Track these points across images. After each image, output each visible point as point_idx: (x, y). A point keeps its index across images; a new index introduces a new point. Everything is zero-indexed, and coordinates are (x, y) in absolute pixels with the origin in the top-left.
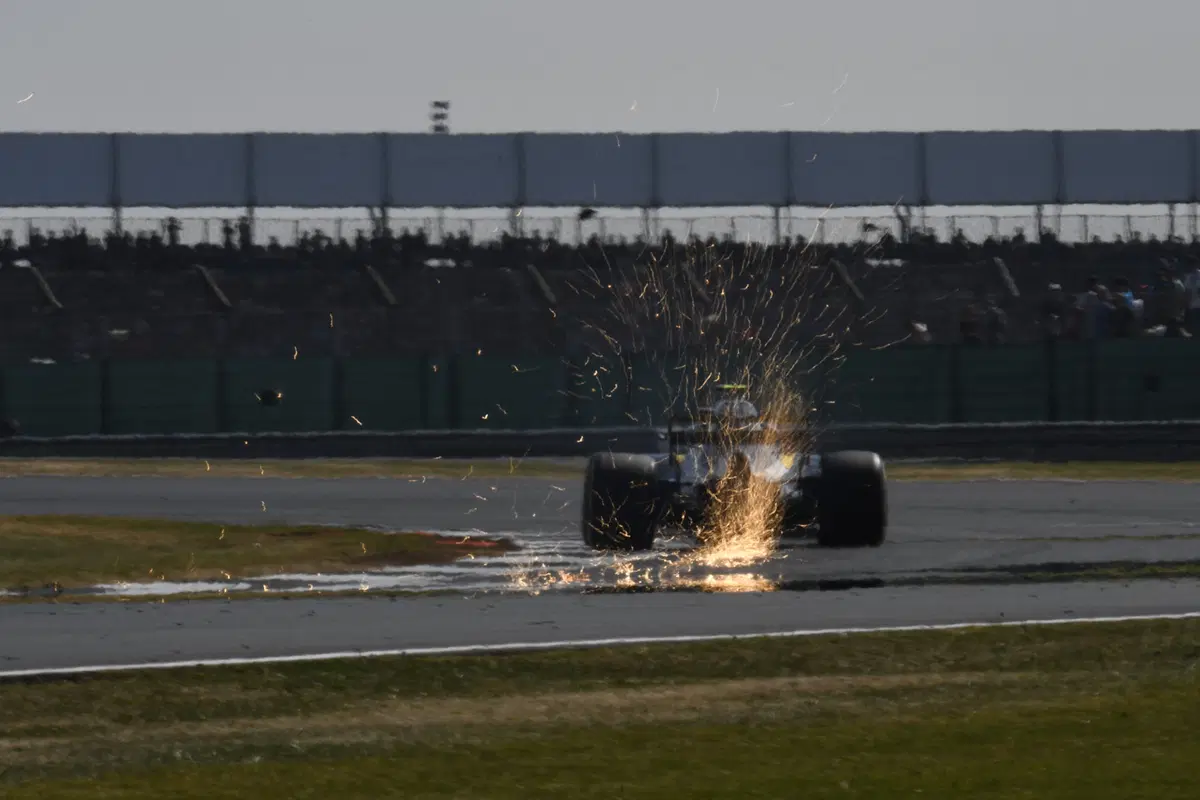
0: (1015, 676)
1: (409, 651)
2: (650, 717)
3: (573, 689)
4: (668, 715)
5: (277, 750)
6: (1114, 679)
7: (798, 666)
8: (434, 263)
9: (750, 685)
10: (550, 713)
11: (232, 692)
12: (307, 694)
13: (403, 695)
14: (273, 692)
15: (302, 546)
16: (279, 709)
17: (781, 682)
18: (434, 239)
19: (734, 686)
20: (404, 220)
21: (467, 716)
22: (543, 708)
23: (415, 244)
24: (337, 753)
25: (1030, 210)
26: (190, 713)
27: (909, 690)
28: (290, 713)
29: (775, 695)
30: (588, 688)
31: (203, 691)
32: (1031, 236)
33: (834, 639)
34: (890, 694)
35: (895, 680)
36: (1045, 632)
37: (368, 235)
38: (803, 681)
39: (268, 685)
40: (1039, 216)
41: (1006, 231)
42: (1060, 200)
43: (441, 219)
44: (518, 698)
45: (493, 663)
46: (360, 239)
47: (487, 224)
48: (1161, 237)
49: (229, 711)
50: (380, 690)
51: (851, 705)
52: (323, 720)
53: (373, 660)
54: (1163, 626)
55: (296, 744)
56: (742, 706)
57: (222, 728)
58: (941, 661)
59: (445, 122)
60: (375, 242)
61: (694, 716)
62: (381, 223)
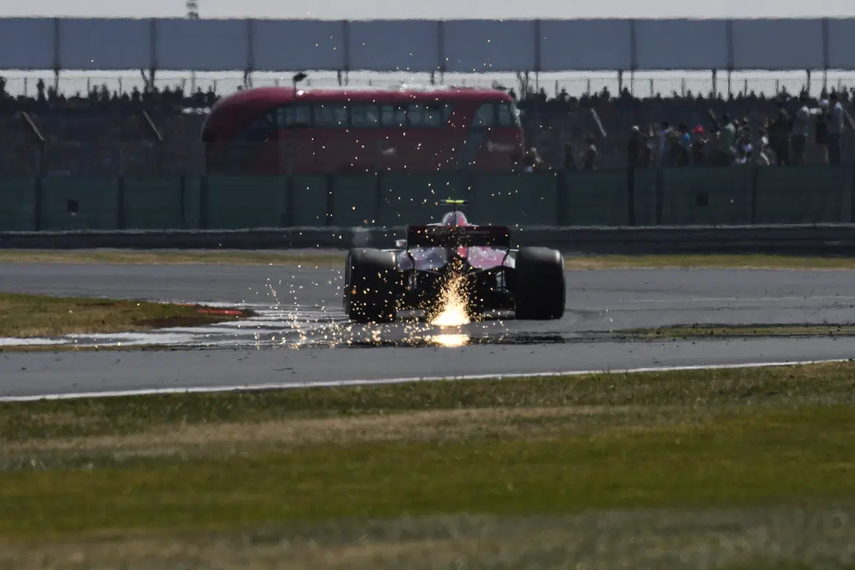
0: (625, 409)
1: (191, 390)
2: (367, 438)
3: (312, 417)
4: (380, 436)
5: (104, 460)
6: (694, 411)
7: (467, 402)
8: (188, 110)
9: (438, 414)
10: (297, 434)
11: (67, 418)
12: (121, 420)
13: (189, 421)
14: (96, 418)
15: (101, 313)
16: (103, 430)
17: (459, 413)
18: (187, 93)
19: (426, 415)
20: (167, 79)
21: (237, 436)
22: (290, 430)
23: (175, 97)
24: (148, 463)
25: (615, 74)
26: (39, 433)
27: (550, 419)
28: (111, 433)
29: (454, 422)
30: (323, 416)
31: (47, 418)
32: (614, 93)
33: (494, 382)
34: (538, 421)
35: (540, 411)
36: (641, 378)
37: (141, 90)
38: (474, 412)
39: (93, 414)
40: (620, 80)
41: (596, 89)
42: (633, 68)
43: (193, 79)
44: (271, 423)
45: (252, 398)
46: (136, 93)
47: (227, 83)
48: (705, 95)
49: (67, 432)
50: (174, 418)
51: (509, 429)
52: (134, 439)
53: (167, 396)
54: (725, 374)
55: (117, 455)
56: (432, 430)
57: (64, 445)
58: (569, 398)
59: (194, 10)
60: (146, 94)
61: (399, 437)
62: (150, 83)
